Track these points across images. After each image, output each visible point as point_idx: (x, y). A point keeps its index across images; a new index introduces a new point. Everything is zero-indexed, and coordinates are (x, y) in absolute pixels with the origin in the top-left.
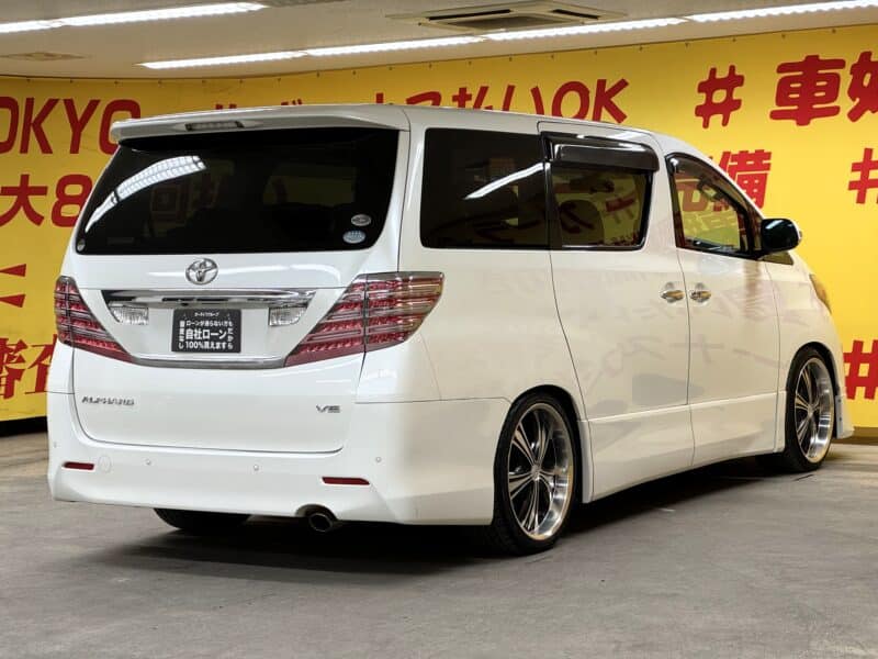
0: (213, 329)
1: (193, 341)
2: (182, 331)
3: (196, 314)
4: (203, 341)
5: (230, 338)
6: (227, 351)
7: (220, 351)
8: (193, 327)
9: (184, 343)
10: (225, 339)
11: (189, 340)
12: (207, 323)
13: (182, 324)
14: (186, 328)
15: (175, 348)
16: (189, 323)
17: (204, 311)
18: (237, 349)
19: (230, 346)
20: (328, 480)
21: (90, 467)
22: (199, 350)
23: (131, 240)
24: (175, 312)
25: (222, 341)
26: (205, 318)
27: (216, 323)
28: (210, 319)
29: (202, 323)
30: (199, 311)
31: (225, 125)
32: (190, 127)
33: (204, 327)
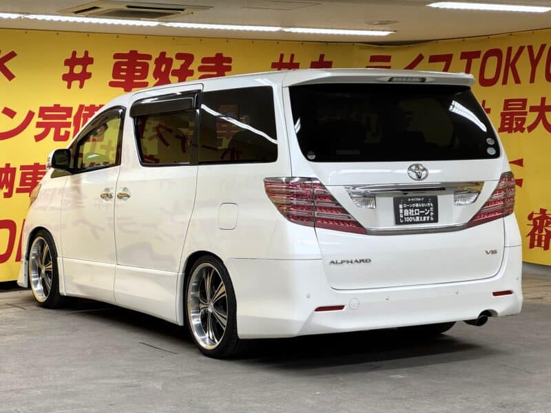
0: (421, 209)
1: (409, 216)
2: (401, 211)
3: (409, 200)
4: (415, 216)
5: (432, 214)
6: (430, 222)
7: (426, 222)
8: (408, 208)
9: (403, 219)
10: (429, 215)
11: (406, 217)
12: (417, 205)
13: (401, 206)
14: (404, 209)
15: (398, 222)
16: (405, 206)
17: (414, 197)
18: (436, 220)
19: (432, 219)
20: (495, 294)
21: (341, 307)
22: (413, 223)
23: (358, 152)
24: (394, 199)
25: (427, 216)
26: (415, 202)
27: (423, 205)
28: (418, 202)
29: (414, 205)
30: (411, 198)
31: (413, 80)
32: (391, 79)
33: (415, 208)
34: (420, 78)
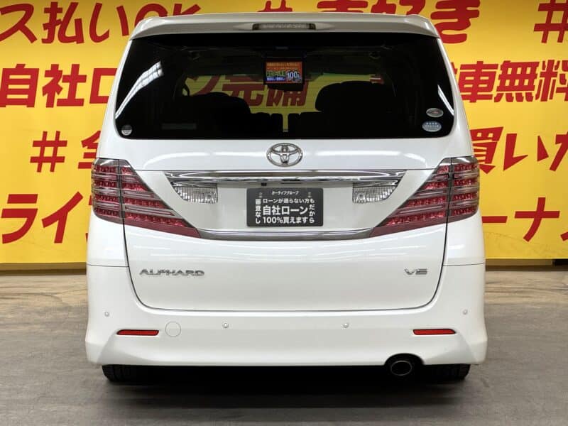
0: (292, 206)
1: (272, 216)
2: (258, 208)
3: (273, 193)
4: (282, 216)
5: (312, 214)
6: (308, 224)
7: (302, 225)
8: (270, 204)
9: (261, 219)
10: (307, 214)
11: (267, 216)
12: (286, 201)
13: (258, 202)
14: (262, 205)
15: (251, 223)
16: (266, 201)
17: (282, 190)
18: (319, 221)
19: (312, 221)
20: (417, 332)
21: (155, 333)
22: (278, 225)
23: (193, 127)
24: (248, 191)
25: (303, 216)
26: (284, 197)
27: (296, 201)
28: (289, 197)
29: (280, 201)
30: (276, 190)
31: (296, 26)
32: (256, 26)
33: (283, 204)
34: (307, 24)
